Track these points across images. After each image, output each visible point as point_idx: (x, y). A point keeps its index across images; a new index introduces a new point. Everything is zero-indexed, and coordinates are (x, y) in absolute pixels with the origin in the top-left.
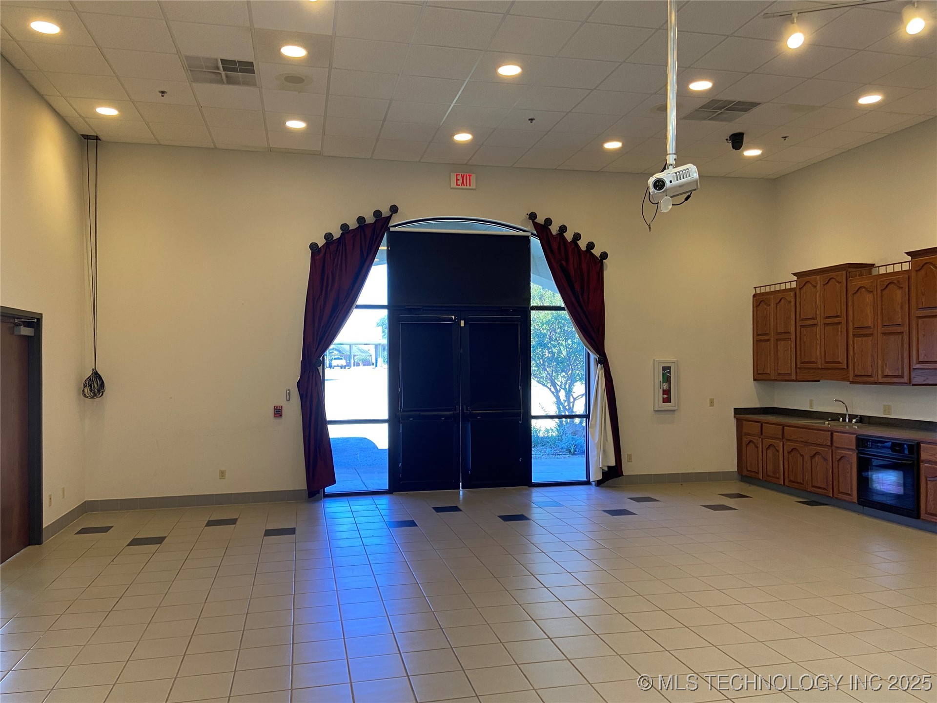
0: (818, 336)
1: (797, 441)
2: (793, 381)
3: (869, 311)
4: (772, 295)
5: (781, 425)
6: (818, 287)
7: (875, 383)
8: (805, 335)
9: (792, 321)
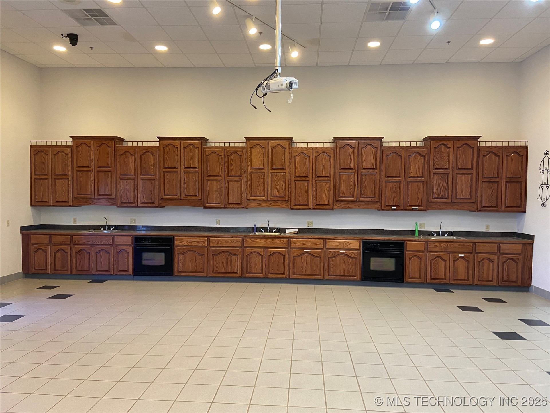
0: (92, 178)
1: (85, 244)
2: (70, 206)
3: (132, 166)
4: (50, 148)
5: (70, 235)
6: (92, 148)
7: (135, 207)
8: (81, 177)
9: (69, 167)
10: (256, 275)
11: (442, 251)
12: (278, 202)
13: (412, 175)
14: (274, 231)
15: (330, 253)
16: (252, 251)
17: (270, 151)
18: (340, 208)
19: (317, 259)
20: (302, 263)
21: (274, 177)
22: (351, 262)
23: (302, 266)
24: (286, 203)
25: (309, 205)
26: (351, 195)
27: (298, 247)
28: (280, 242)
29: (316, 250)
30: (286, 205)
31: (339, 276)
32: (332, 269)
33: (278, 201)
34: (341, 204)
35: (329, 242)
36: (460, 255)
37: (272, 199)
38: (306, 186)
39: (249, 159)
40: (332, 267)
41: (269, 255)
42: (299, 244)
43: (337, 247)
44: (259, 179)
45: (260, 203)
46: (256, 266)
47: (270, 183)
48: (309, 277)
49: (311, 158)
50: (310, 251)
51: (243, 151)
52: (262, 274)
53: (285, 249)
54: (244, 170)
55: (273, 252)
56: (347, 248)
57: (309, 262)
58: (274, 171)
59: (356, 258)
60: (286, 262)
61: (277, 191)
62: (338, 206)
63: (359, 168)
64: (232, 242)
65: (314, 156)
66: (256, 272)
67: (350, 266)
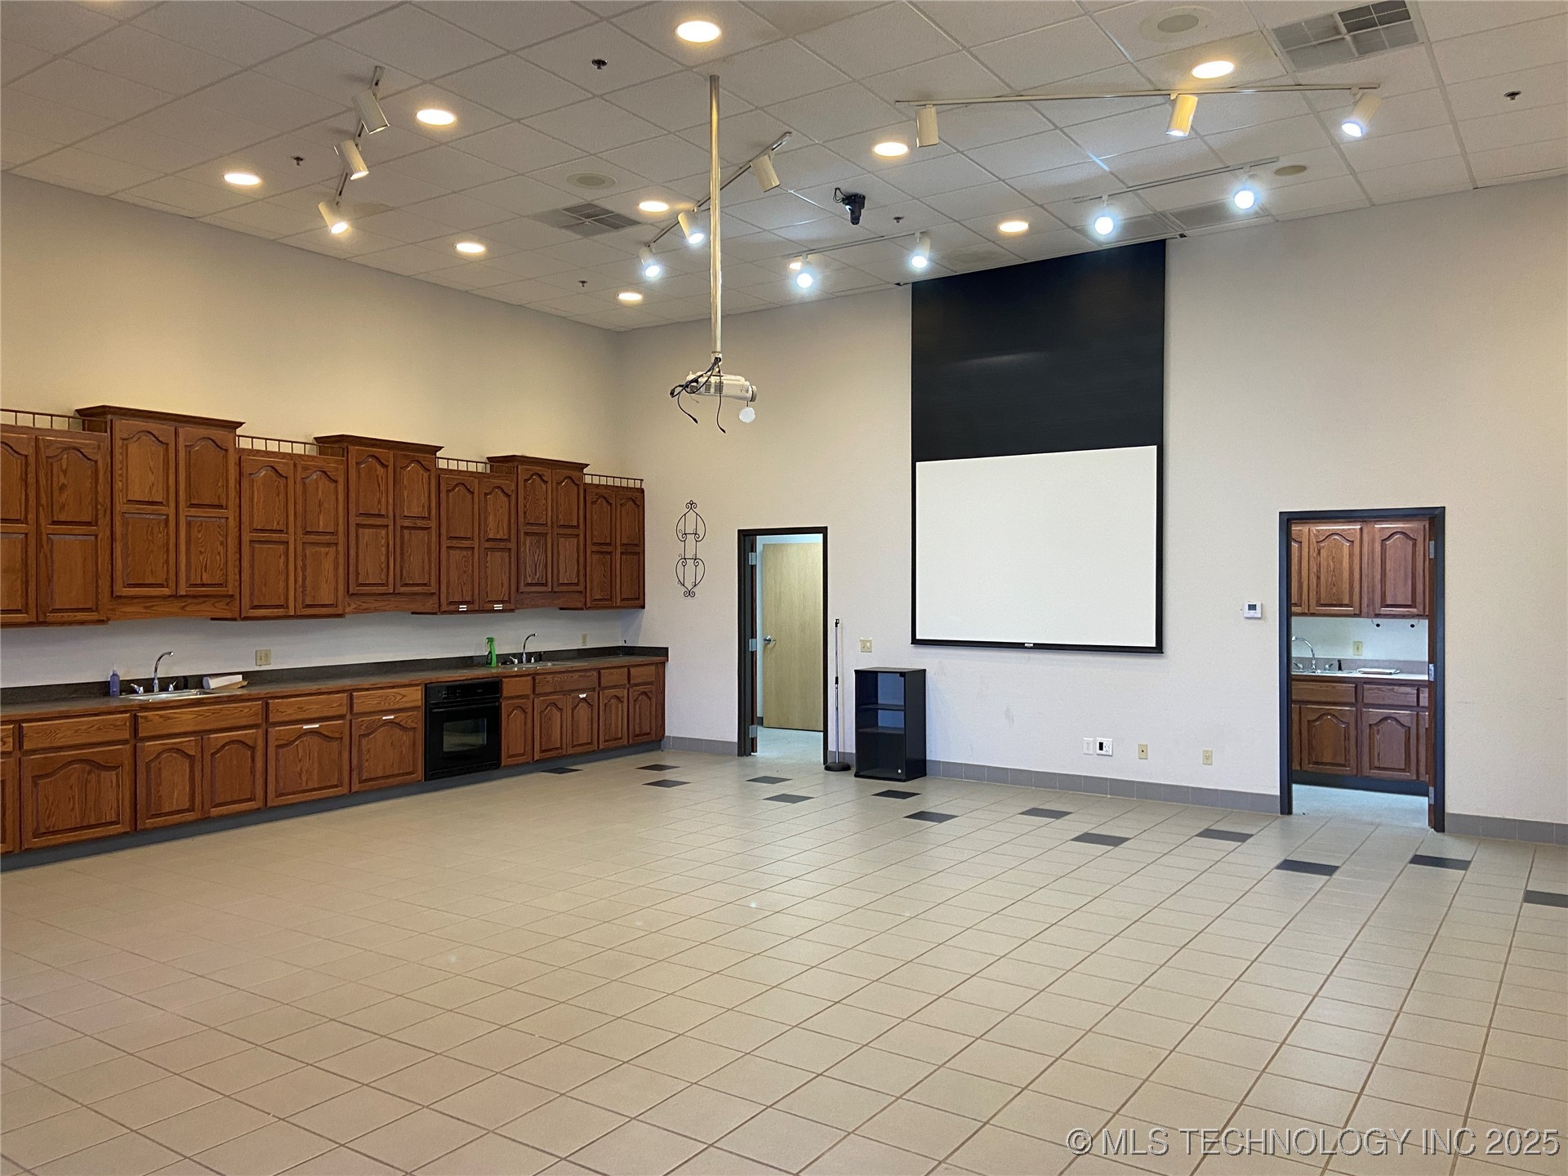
10: (177, 818)
11: (555, 692)
12: (205, 602)
13: (491, 536)
14: (171, 686)
15: (362, 725)
16: (162, 747)
17: (182, 454)
18: (359, 611)
19: (335, 744)
20: (300, 760)
21: (196, 530)
22: (406, 738)
23: (299, 769)
24: (228, 604)
25: (288, 607)
26: (382, 580)
27: (287, 719)
28: (241, 711)
29: (331, 723)
30: (227, 607)
31: (383, 777)
32: (367, 764)
33: (204, 599)
34: (359, 603)
35: (359, 697)
36: (581, 696)
37: (191, 593)
38: (280, 557)
39: (120, 472)
40: (367, 760)
41: (212, 754)
42: (290, 712)
43: (377, 709)
44: (152, 533)
45: (152, 606)
46: (175, 789)
47: (183, 548)
48: (316, 795)
49: (291, 482)
50: (317, 726)
51: (99, 448)
52: (193, 810)
53: (254, 731)
54: (102, 506)
55: (224, 742)
56: (397, 707)
57: (316, 754)
58: (193, 512)
59: (415, 728)
60: (259, 764)
61: (206, 571)
62: (353, 606)
63: (397, 515)
64: (99, 729)
65: (299, 479)
66: (175, 808)
67: (404, 751)
